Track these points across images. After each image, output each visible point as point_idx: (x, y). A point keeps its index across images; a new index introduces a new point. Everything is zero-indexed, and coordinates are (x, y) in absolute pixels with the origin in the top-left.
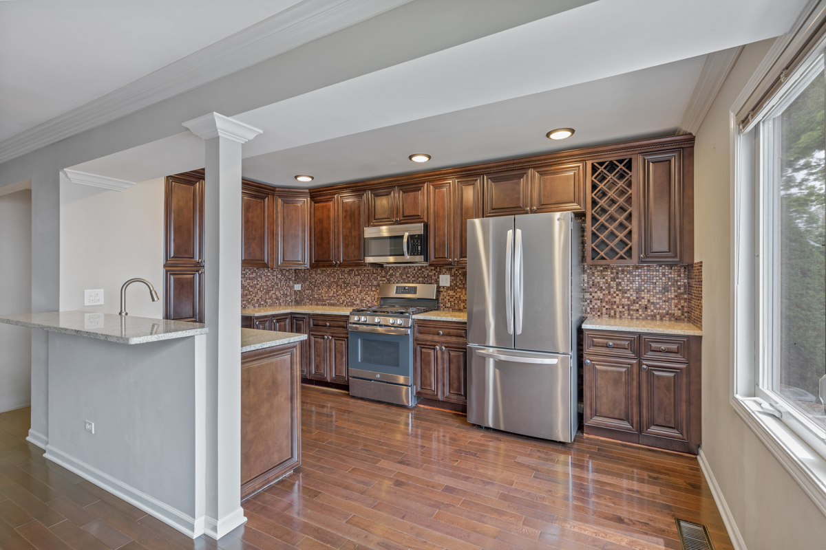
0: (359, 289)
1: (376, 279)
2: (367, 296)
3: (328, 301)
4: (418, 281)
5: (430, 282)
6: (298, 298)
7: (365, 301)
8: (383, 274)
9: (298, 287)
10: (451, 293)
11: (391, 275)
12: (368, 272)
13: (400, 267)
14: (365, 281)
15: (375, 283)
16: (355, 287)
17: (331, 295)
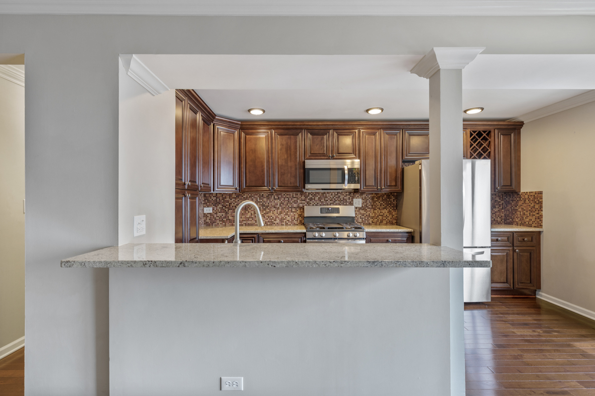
0: (279, 211)
1: (295, 202)
2: (287, 216)
3: (245, 222)
4: (335, 203)
5: (345, 204)
6: (208, 221)
7: (284, 221)
8: (303, 198)
9: (208, 210)
10: (362, 212)
11: (311, 199)
12: (288, 196)
13: (318, 193)
14: (285, 203)
15: (295, 205)
16: (274, 209)
17: (248, 216)
